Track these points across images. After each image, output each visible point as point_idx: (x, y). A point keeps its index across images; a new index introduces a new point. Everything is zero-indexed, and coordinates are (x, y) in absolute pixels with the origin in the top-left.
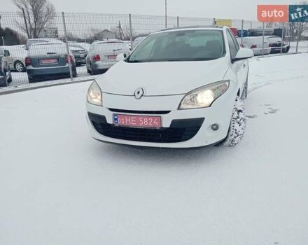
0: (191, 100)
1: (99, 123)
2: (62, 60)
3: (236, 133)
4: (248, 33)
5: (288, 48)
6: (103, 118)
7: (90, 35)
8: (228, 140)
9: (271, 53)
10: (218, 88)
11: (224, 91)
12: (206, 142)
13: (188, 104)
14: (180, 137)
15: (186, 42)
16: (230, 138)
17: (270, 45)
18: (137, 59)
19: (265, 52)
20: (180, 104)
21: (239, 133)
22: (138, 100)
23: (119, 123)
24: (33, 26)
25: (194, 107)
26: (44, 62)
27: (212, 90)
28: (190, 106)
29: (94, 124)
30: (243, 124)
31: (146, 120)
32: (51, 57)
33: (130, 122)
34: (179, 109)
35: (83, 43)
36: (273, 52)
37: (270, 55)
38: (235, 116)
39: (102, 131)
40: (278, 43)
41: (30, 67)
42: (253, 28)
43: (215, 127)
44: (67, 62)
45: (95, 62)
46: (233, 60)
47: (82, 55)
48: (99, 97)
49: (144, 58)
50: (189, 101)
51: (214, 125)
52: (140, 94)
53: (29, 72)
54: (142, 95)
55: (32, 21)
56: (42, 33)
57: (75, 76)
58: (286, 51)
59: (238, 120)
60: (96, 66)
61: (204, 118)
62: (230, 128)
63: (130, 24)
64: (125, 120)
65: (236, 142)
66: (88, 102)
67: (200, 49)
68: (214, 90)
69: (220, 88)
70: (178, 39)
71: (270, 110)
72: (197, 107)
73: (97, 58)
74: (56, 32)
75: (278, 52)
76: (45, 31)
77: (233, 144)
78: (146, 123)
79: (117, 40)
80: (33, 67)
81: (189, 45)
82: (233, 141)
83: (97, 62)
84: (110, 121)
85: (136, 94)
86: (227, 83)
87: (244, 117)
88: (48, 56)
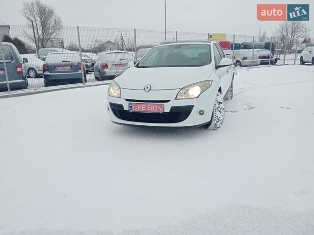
0: (184, 93)
1: (118, 110)
2: (75, 67)
3: (218, 119)
4: (242, 46)
5: (276, 60)
6: (121, 106)
7: (94, 45)
8: (212, 124)
9: (260, 64)
10: (204, 85)
11: (208, 88)
12: (195, 123)
13: (183, 96)
14: (177, 119)
15: (183, 54)
16: (213, 122)
17: (260, 57)
18: (144, 65)
19: (256, 64)
20: (177, 96)
21: (220, 119)
22: (148, 93)
23: (133, 109)
24: (41, 37)
25: (187, 98)
26: (59, 69)
27: (199, 86)
28: (184, 97)
29: (113, 110)
30: (223, 112)
31: (153, 107)
32: (66, 64)
33: (141, 108)
34: (176, 99)
35: (89, 53)
36: (262, 63)
37: (259, 66)
38: (217, 106)
39: (120, 116)
40: (267, 56)
41: (47, 73)
42: (247, 41)
43: (202, 113)
44: (80, 69)
45: (103, 69)
46: (217, 67)
47: (90, 64)
48: (118, 92)
49: (150, 65)
50: (183, 94)
51: (201, 111)
52: (149, 89)
53: (46, 77)
54: (150, 90)
55: (40, 32)
56: (49, 43)
57: (86, 81)
58: (274, 63)
59: (219, 109)
60: (104, 73)
61: (194, 106)
62: (213, 115)
63: (135, 37)
64: (137, 107)
65: (218, 126)
66: (109, 95)
67: (194, 59)
68: (201, 87)
69: (205, 86)
70: (175, 51)
71: (249, 107)
72: (188, 98)
73: (105, 66)
74: (62, 43)
75: (267, 63)
76: (52, 41)
77: (216, 128)
78: (153, 109)
79: (119, 51)
80: (50, 72)
81: (185, 56)
82: (216, 125)
83: (106, 70)
84: (126, 108)
85: (146, 89)
86: (210, 82)
87: (223, 107)
88: (63, 63)
